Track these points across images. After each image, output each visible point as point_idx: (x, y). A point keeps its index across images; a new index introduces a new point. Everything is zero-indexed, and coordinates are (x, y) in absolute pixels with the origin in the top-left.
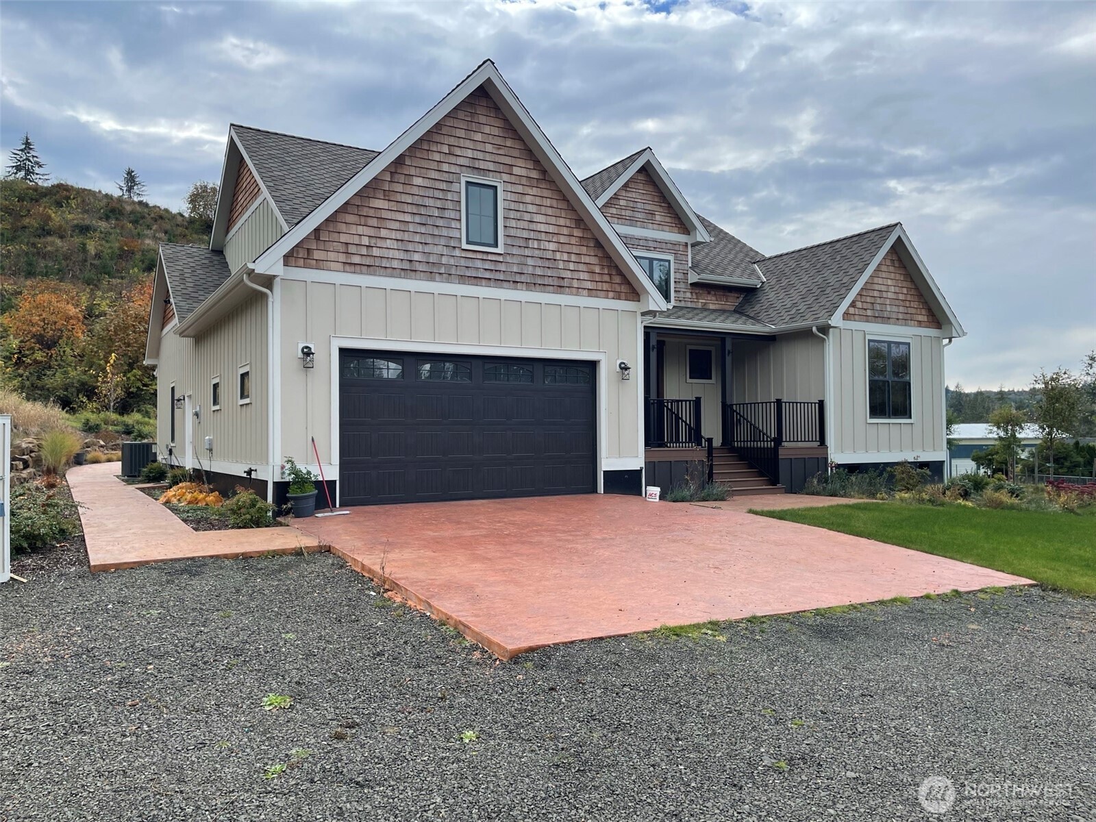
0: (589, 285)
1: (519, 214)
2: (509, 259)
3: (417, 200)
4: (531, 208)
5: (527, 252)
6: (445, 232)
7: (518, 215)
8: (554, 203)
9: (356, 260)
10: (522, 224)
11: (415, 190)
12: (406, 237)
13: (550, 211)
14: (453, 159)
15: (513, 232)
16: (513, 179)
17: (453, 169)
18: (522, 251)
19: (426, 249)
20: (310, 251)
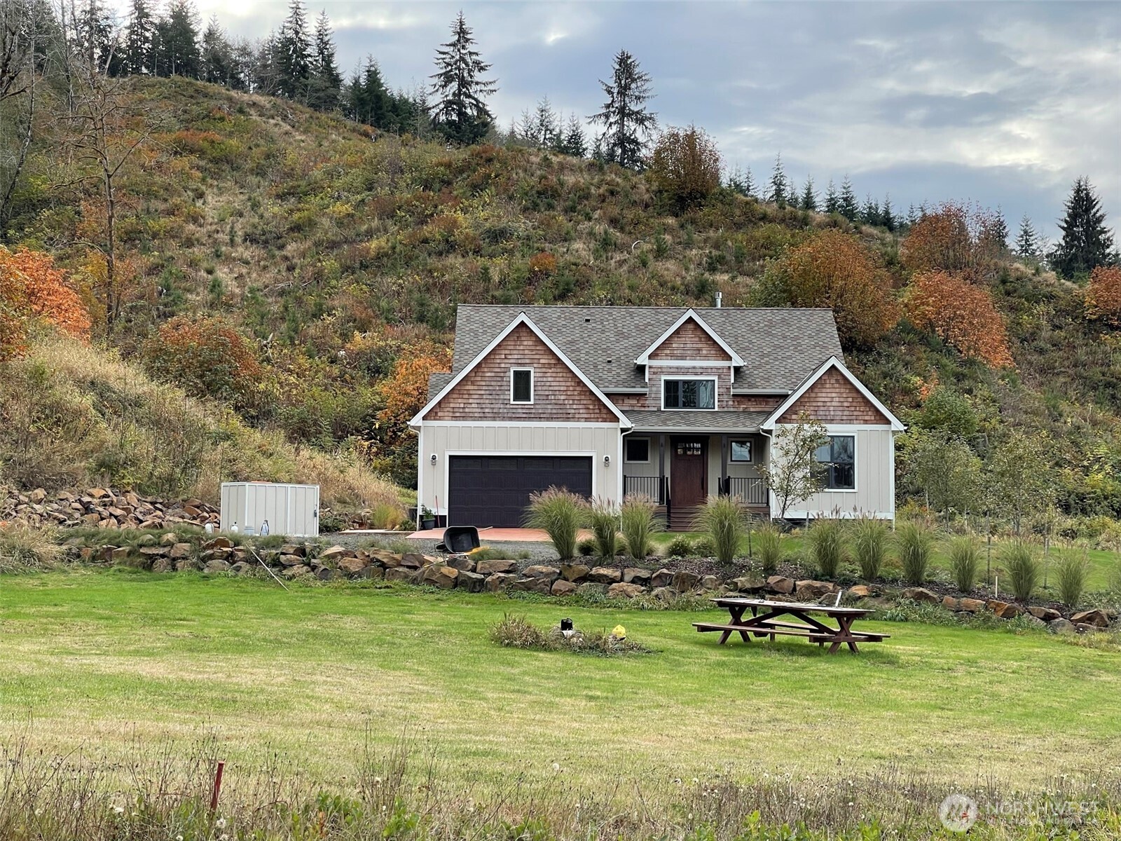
0: (586, 416)
1: (543, 382)
2: (537, 406)
3: (488, 383)
4: (550, 379)
5: (547, 402)
6: (502, 397)
7: (543, 384)
8: (565, 375)
9: (458, 415)
10: (544, 388)
11: (487, 379)
12: (482, 401)
13: (561, 379)
14: (506, 361)
15: (538, 393)
16: (540, 366)
17: (509, 365)
18: (544, 402)
19: (492, 406)
20: (436, 413)
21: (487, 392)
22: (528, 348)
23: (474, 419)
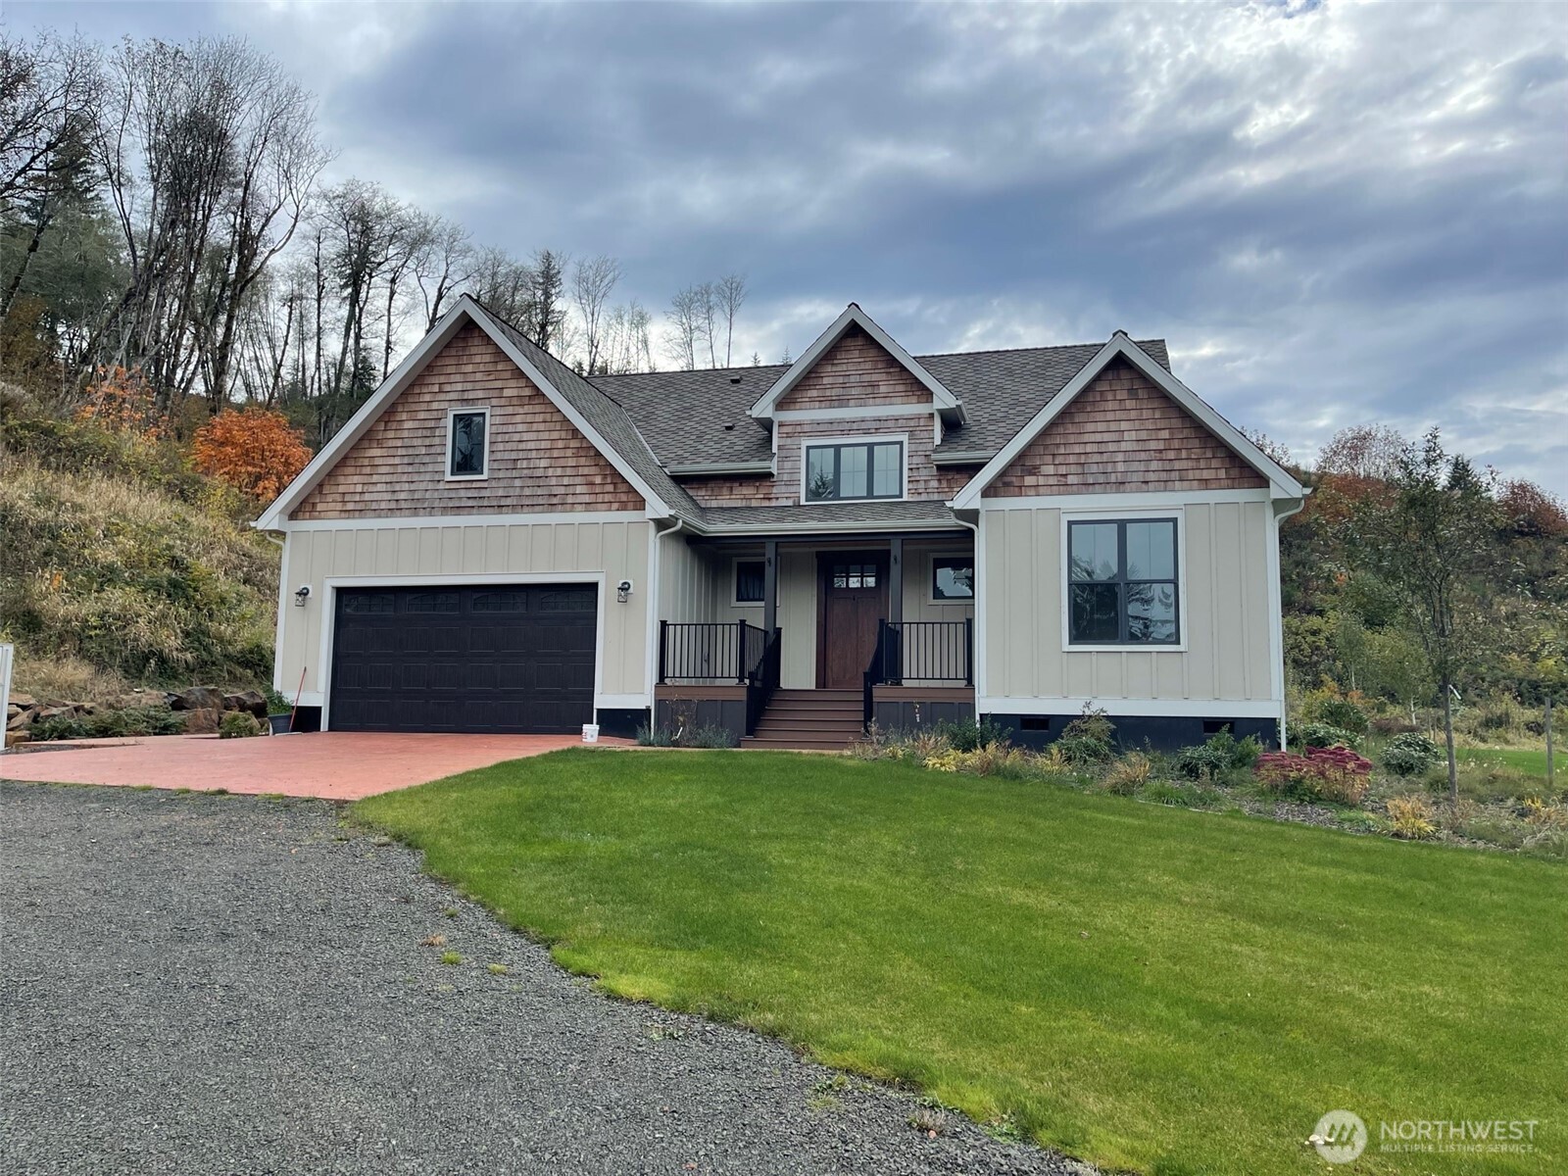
0: (587, 499)
1: (507, 435)
2: (494, 484)
3: (407, 442)
4: (520, 428)
5: (515, 474)
6: (430, 468)
7: (507, 437)
8: (548, 417)
9: (350, 506)
10: (509, 446)
11: (405, 434)
12: (394, 478)
13: (542, 427)
14: (442, 397)
15: (499, 456)
16: (503, 402)
17: (443, 405)
18: (509, 474)
19: (413, 487)
20: (314, 505)
21: (406, 460)
22: (482, 368)
23: (378, 513)
